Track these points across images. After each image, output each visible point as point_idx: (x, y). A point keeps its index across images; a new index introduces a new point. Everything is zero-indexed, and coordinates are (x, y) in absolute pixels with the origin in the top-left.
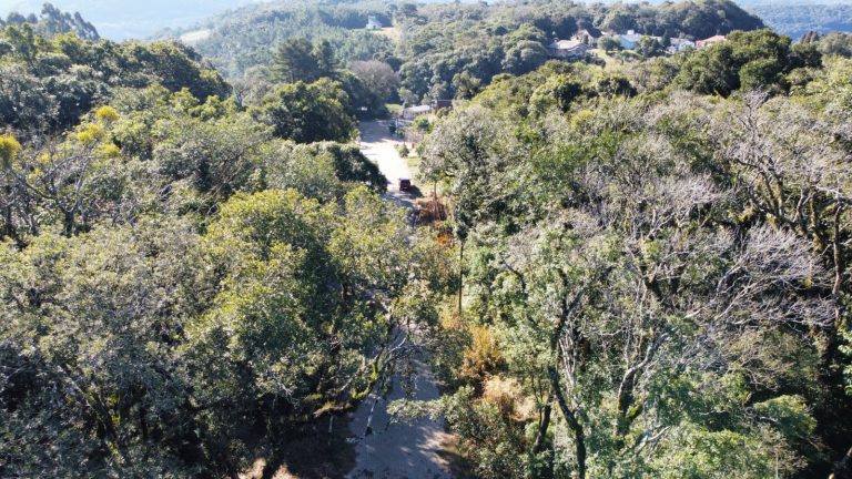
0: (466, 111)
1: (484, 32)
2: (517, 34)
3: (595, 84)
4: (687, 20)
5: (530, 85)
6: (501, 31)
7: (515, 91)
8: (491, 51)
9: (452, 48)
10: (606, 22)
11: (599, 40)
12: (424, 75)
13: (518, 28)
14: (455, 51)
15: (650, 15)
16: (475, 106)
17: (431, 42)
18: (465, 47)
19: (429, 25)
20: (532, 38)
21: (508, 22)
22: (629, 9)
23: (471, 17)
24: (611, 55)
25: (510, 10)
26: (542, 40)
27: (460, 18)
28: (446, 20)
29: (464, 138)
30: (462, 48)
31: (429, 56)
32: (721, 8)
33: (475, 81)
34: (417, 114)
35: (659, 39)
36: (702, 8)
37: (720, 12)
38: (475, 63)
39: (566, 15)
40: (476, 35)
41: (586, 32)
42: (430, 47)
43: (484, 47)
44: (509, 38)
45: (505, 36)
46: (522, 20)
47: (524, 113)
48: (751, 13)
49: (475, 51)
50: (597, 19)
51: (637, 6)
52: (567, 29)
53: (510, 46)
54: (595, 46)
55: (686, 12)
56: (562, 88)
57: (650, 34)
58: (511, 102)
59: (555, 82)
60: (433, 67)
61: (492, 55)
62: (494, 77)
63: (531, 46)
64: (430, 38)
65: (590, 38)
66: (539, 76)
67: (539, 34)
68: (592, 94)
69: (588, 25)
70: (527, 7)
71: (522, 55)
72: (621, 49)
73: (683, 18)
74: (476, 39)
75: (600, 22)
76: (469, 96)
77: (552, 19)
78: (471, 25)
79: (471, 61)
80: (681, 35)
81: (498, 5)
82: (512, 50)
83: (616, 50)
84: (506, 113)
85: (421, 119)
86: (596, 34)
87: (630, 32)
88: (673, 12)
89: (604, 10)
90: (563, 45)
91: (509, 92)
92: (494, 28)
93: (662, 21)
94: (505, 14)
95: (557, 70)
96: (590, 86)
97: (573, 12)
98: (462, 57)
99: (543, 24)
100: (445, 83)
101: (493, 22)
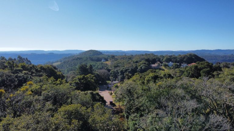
0: (128, 83)
1: (132, 62)
2: (141, 63)
3: (162, 75)
4: (185, 59)
5: (145, 76)
6: (137, 62)
7: (141, 77)
8: (134, 67)
9: (124, 66)
10: (164, 60)
11: (163, 64)
12: (117, 73)
13: (141, 61)
14: (125, 67)
15: (175, 58)
16: (130, 81)
17: (119, 65)
18: (127, 66)
19: (118, 61)
20: (145, 64)
21: (138, 60)
22: (170, 56)
23: (129, 59)
24: (166, 68)
25: (139, 57)
26: (147, 64)
27: (126, 59)
28: (122, 59)
29: (127, 90)
30: (126, 66)
31: (118, 68)
32: (193, 56)
33: (130, 75)
34: (115, 83)
35: (178, 64)
36: (189, 56)
37: (193, 57)
38: (130, 70)
39: (153, 58)
40: (130, 63)
41: (159, 62)
42: (118, 66)
43: (133, 66)
44: (139, 64)
45: (138, 63)
46: (142, 59)
47: (143, 83)
48: (201, 58)
49: (130, 67)
50: (161, 59)
51: (172, 56)
52: (154, 61)
53: (139, 66)
54: (162, 66)
55: (184, 57)
56: (153, 76)
57: (176, 63)
58: (140, 80)
59: (151, 75)
60: (119, 71)
61: (134, 68)
62: (135, 74)
63: (144, 66)
64: (118, 64)
65: (160, 64)
66: (147, 73)
67: (146, 63)
68: (161, 78)
69: (159, 60)
70: (143, 56)
71: (143, 68)
72: (168, 66)
73: (184, 59)
74: (130, 64)
75: (162, 60)
76: (128, 79)
77: (150, 59)
78: (129, 61)
79: (129, 69)
80: (184, 63)
81: (136, 56)
82: (140, 67)
83: (167, 67)
84: (139, 83)
85: (116, 85)
86: (162, 63)
87: (170, 62)
88: (181, 57)
89: (163, 57)
90: (153, 65)
91: (139, 77)
92: (135, 61)
93: (178, 60)
94: (138, 58)
95: (152, 72)
96: (161, 76)
97: (155, 57)
98: (127, 69)
99: (148, 60)
100: (122, 75)
101: (135, 60)
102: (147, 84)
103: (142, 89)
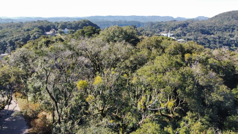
0: (19, 52)
1: (23, 31)
2: (34, 31)
4: (80, 26)
5: (37, 42)
6: (28, 30)
7: (34, 44)
8: (26, 36)
9: (13, 36)
10: (59, 27)
11: (58, 31)
12: (4, 44)
13: (33, 29)
14: (14, 37)
15: (70, 24)
17: (5, 34)
18: (17, 35)
19: (3, 29)
20: (38, 32)
21: (30, 28)
22: (65, 23)
23: (18, 27)
24: (62, 35)
25: (30, 24)
26: (41, 32)
27: (14, 27)
28: (9, 28)
30: (16, 36)
31: (5, 39)
32: (87, 22)
33: (22, 43)
34: (4, 56)
35: (73, 30)
36: (83, 22)
37: (87, 23)
38: (21, 39)
39: (47, 25)
40: (20, 32)
41: (54, 30)
42: (5, 36)
43: (24, 35)
44: (31, 32)
45: (30, 32)
46: (34, 27)
47: (36, 48)
48: (94, 23)
49: (21, 36)
50: (56, 26)
51: (66, 22)
52: (48, 29)
53: (32, 34)
54: (57, 33)
55: (79, 23)
56: (46, 41)
57: (71, 29)
58: (33, 46)
59: (44, 40)
60: (7, 42)
61: (27, 37)
62: (28, 42)
63: (38, 34)
64: (4, 33)
65: (55, 31)
66: (40, 39)
67: (40, 30)
68: (53, 42)
69: (54, 27)
70: (35, 23)
71: (36, 36)
72: (64, 33)
73: (79, 25)
74: (21, 33)
75: (57, 27)
76: (21, 47)
77: (44, 26)
78: (18, 29)
79: (20, 39)
80: (79, 29)
81: (26, 23)
82: (33, 35)
83: (63, 34)
84: (32, 49)
85: (6, 57)
86: (57, 30)
87: (66, 29)
88: (76, 24)
89: (58, 24)
90: (48, 33)
91: (32, 44)
93: (74, 26)
94: (29, 25)
95: (44, 37)
96: (53, 40)
97: (49, 24)
98: (17, 38)
99: (41, 28)
100: (12, 46)
101: (25, 28)
102: (40, 48)
103: (36, 53)
